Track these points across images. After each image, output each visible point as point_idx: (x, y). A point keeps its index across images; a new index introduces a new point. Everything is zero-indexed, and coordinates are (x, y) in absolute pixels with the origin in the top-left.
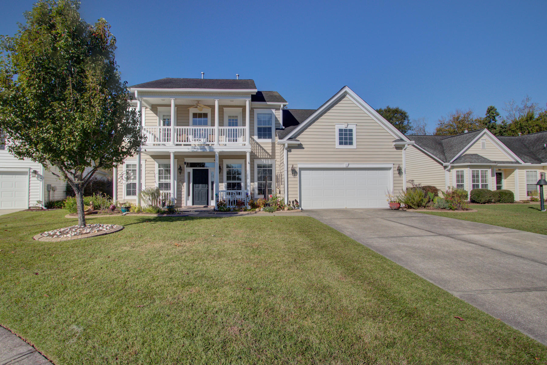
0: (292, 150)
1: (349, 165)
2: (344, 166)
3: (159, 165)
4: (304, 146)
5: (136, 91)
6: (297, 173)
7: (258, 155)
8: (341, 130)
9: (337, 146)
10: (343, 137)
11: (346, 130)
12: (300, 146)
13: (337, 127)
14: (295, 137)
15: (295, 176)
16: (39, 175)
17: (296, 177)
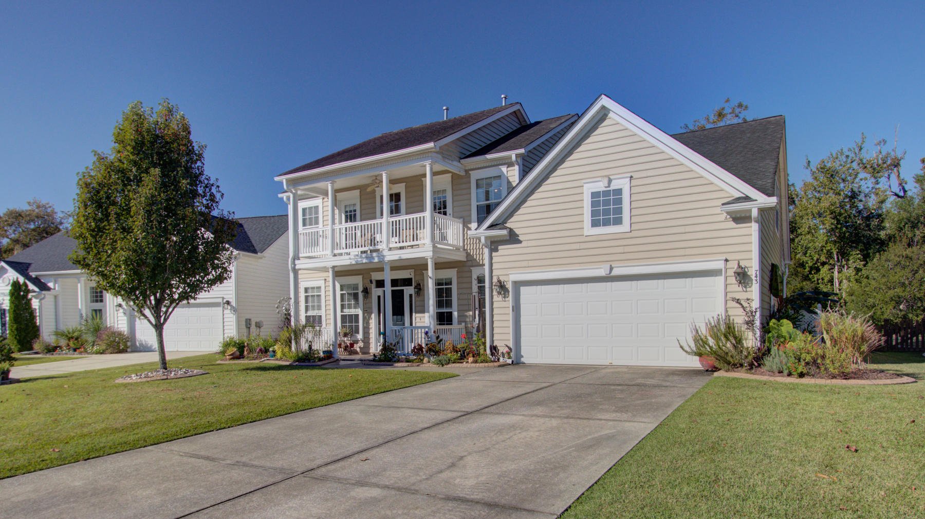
0: (500, 247)
1: (614, 270)
2: (602, 272)
3: (341, 286)
4: (521, 238)
5: (284, 179)
6: (508, 292)
7: (478, 259)
8: (595, 195)
9: (589, 230)
10: (601, 208)
11: (606, 193)
12: (513, 238)
13: (588, 189)
14: (505, 222)
15: (505, 297)
16: (231, 306)
17: (506, 299)
